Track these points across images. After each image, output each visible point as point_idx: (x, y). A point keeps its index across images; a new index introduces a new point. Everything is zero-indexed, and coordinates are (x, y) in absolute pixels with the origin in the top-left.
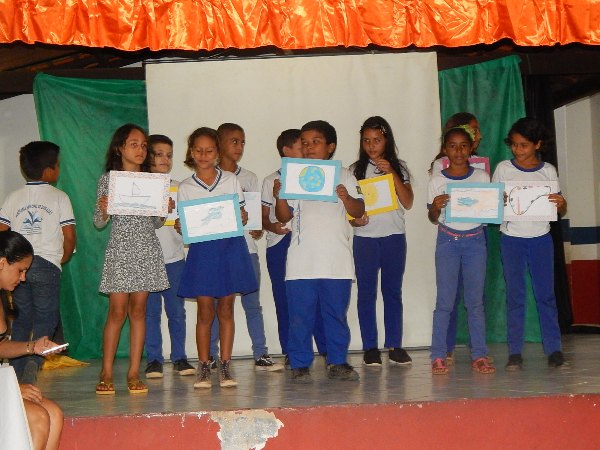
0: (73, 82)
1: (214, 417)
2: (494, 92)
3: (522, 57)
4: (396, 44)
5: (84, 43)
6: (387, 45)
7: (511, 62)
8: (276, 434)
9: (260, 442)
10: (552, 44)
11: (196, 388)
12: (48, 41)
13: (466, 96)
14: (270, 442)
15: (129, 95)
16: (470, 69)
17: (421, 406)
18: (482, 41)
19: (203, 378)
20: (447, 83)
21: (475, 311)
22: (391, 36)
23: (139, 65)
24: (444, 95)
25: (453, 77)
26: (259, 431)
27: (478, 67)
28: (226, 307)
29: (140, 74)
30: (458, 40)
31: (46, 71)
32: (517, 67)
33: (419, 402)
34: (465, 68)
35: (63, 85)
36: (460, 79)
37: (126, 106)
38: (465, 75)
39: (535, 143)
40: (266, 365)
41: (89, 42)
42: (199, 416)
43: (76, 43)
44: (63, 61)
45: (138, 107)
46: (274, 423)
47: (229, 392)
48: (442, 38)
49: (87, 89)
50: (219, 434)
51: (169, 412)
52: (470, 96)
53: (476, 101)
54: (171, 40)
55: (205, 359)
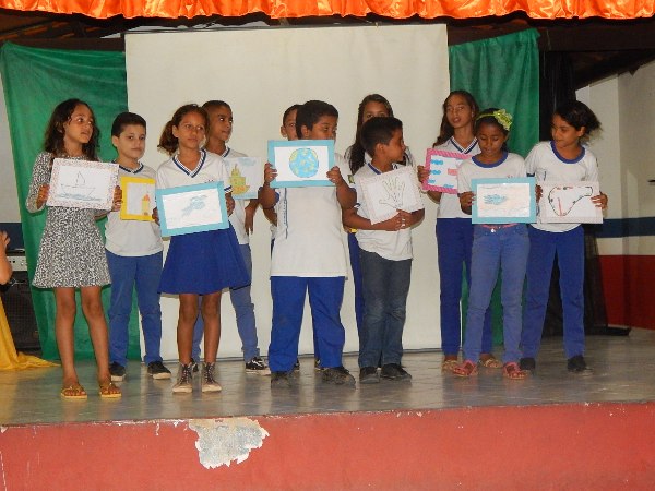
0: (41, 53)
1: (192, 424)
2: (509, 70)
3: (539, 31)
4: (397, 14)
5: (50, 9)
6: (388, 15)
7: (529, 37)
8: (260, 445)
9: (242, 453)
10: (570, 17)
11: (175, 393)
12: (10, 6)
13: (478, 74)
14: (254, 453)
15: (106, 68)
16: (483, 43)
17: (420, 414)
18: (492, 12)
19: (183, 381)
20: (458, 60)
21: (511, 311)
22: (392, 6)
23: (118, 35)
24: (454, 72)
25: (465, 53)
26: (241, 441)
27: (493, 42)
28: (211, 303)
29: (120, 45)
30: (467, 10)
31: (15, 41)
32: (535, 42)
33: (419, 410)
34: (477, 43)
35: (32, 57)
36: (472, 55)
37: (102, 80)
38: (478, 51)
39: (578, 129)
40: (258, 368)
41: (55, 7)
42: (176, 424)
43: (41, 8)
44: (36, 29)
45: (117, 82)
46: (258, 431)
47: (211, 398)
48: (449, 8)
49: (59, 61)
50: (197, 444)
51: (141, 420)
52: (483, 75)
53: (489, 79)
54: (147, 7)
55: (186, 360)
